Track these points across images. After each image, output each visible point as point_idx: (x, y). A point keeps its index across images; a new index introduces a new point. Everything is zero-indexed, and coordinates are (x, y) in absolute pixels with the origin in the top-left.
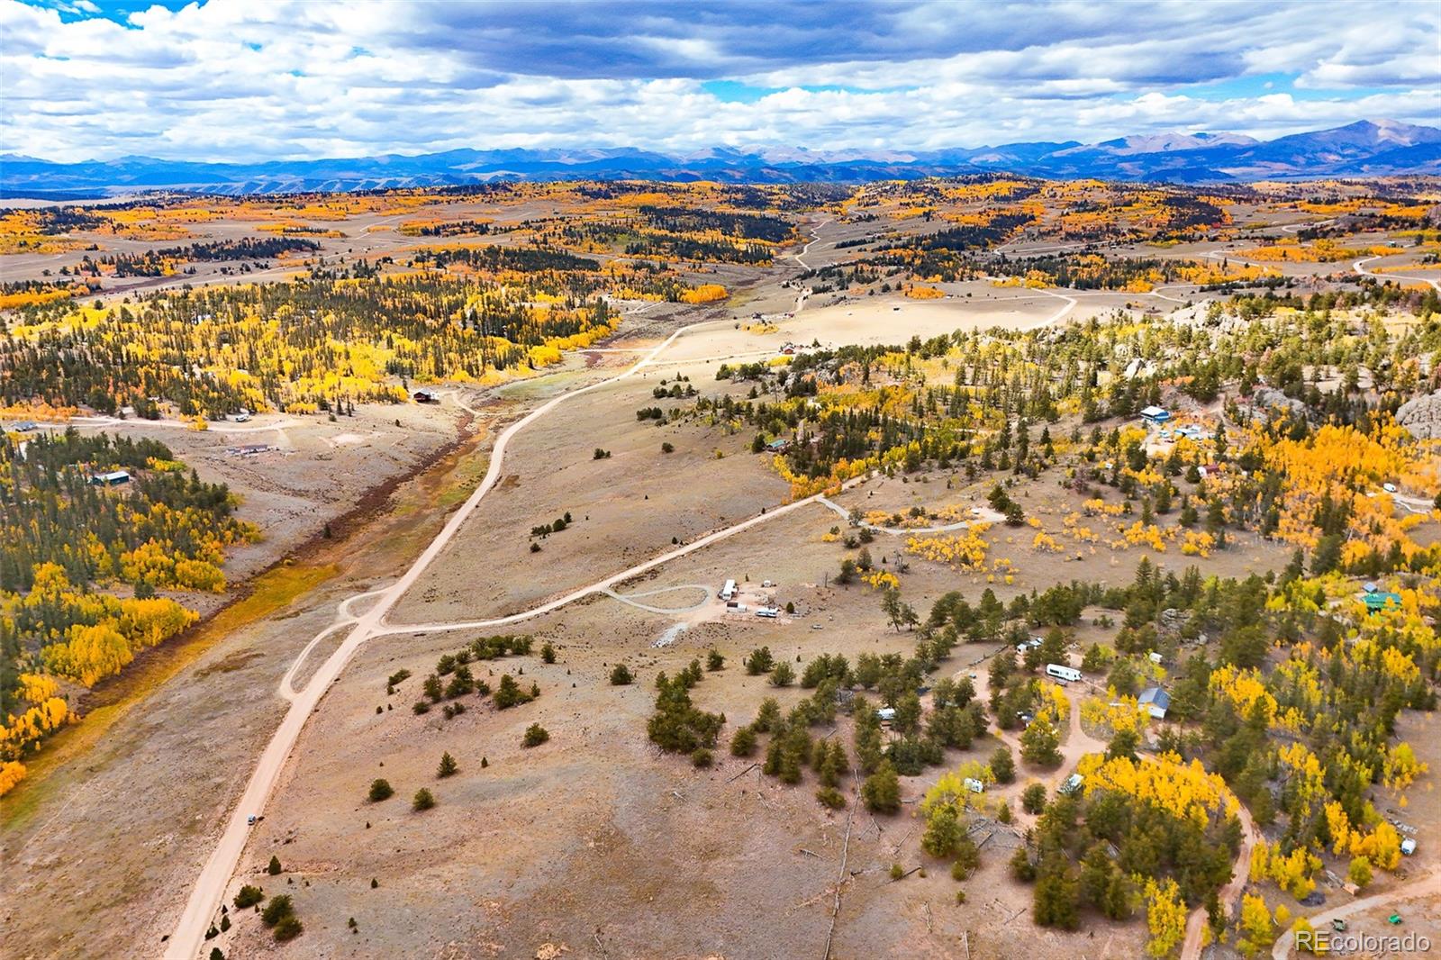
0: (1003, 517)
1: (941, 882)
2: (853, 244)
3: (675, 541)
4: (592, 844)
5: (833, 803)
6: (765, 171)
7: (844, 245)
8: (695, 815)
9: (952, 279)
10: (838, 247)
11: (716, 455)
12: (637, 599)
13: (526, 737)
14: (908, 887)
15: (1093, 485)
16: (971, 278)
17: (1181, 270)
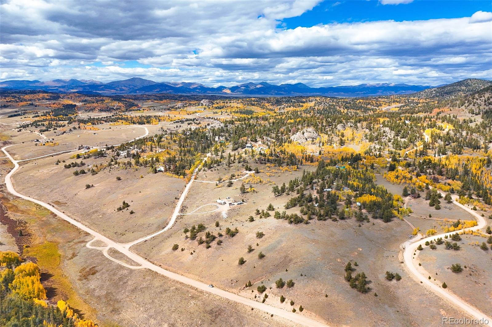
0: (254, 172)
3: (175, 199)
5: (336, 220)
7: (11, 116)
9: (96, 124)
11: (140, 177)
12: (195, 213)
13: (257, 236)
14: (363, 227)
15: (262, 162)
16: (101, 123)
17: (160, 118)
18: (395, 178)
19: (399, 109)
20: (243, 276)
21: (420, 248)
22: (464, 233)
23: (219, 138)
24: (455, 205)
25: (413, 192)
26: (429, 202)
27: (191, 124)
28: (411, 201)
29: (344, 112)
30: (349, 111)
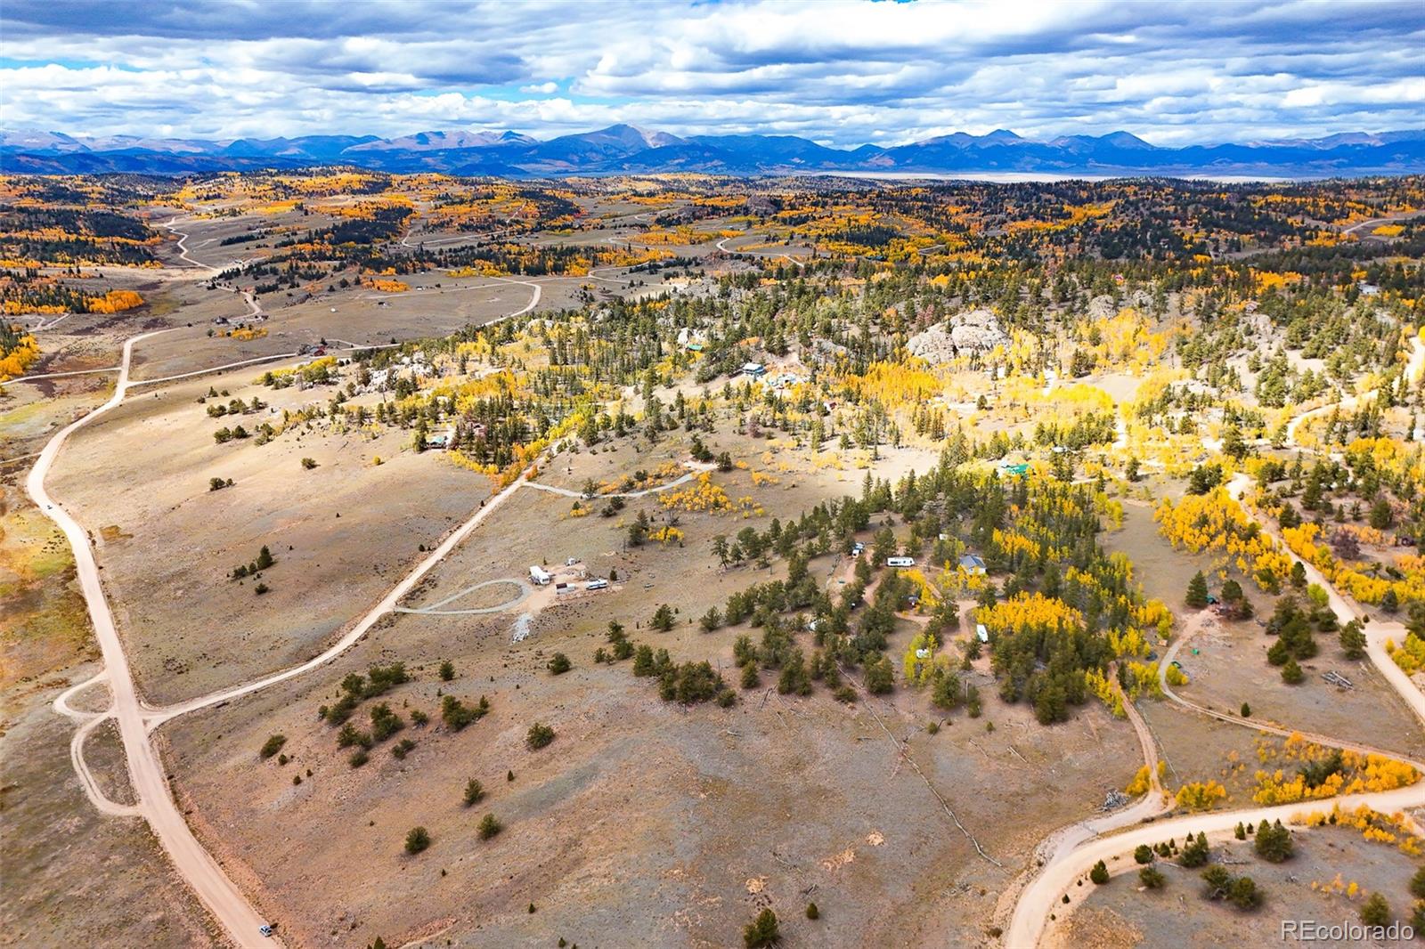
0: (713, 466)
1: (963, 723)
2: (240, 240)
3: (422, 549)
4: (702, 796)
5: (848, 697)
6: (23, 159)
7: (230, 242)
8: (757, 743)
9: (406, 272)
10: (224, 243)
11: (373, 461)
12: (442, 608)
13: (531, 740)
14: (947, 735)
15: (762, 429)
16: (423, 269)
17: (599, 255)
18: (1193, 526)
19: (1402, 229)
20: (390, 904)
21: (1099, 875)
22: (1333, 820)
23: (690, 334)
24: (1376, 673)
25: (1232, 592)
26: (1272, 642)
27: (676, 275)
28: (1211, 630)
29: (1191, 241)
30: (1213, 235)
